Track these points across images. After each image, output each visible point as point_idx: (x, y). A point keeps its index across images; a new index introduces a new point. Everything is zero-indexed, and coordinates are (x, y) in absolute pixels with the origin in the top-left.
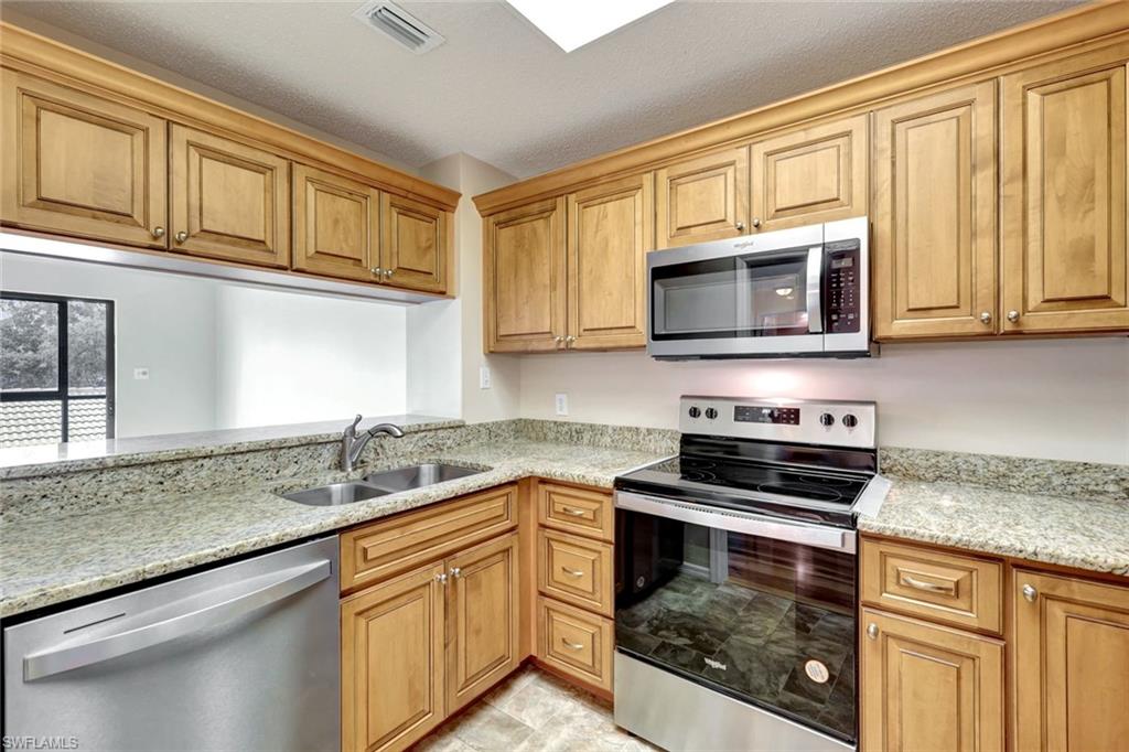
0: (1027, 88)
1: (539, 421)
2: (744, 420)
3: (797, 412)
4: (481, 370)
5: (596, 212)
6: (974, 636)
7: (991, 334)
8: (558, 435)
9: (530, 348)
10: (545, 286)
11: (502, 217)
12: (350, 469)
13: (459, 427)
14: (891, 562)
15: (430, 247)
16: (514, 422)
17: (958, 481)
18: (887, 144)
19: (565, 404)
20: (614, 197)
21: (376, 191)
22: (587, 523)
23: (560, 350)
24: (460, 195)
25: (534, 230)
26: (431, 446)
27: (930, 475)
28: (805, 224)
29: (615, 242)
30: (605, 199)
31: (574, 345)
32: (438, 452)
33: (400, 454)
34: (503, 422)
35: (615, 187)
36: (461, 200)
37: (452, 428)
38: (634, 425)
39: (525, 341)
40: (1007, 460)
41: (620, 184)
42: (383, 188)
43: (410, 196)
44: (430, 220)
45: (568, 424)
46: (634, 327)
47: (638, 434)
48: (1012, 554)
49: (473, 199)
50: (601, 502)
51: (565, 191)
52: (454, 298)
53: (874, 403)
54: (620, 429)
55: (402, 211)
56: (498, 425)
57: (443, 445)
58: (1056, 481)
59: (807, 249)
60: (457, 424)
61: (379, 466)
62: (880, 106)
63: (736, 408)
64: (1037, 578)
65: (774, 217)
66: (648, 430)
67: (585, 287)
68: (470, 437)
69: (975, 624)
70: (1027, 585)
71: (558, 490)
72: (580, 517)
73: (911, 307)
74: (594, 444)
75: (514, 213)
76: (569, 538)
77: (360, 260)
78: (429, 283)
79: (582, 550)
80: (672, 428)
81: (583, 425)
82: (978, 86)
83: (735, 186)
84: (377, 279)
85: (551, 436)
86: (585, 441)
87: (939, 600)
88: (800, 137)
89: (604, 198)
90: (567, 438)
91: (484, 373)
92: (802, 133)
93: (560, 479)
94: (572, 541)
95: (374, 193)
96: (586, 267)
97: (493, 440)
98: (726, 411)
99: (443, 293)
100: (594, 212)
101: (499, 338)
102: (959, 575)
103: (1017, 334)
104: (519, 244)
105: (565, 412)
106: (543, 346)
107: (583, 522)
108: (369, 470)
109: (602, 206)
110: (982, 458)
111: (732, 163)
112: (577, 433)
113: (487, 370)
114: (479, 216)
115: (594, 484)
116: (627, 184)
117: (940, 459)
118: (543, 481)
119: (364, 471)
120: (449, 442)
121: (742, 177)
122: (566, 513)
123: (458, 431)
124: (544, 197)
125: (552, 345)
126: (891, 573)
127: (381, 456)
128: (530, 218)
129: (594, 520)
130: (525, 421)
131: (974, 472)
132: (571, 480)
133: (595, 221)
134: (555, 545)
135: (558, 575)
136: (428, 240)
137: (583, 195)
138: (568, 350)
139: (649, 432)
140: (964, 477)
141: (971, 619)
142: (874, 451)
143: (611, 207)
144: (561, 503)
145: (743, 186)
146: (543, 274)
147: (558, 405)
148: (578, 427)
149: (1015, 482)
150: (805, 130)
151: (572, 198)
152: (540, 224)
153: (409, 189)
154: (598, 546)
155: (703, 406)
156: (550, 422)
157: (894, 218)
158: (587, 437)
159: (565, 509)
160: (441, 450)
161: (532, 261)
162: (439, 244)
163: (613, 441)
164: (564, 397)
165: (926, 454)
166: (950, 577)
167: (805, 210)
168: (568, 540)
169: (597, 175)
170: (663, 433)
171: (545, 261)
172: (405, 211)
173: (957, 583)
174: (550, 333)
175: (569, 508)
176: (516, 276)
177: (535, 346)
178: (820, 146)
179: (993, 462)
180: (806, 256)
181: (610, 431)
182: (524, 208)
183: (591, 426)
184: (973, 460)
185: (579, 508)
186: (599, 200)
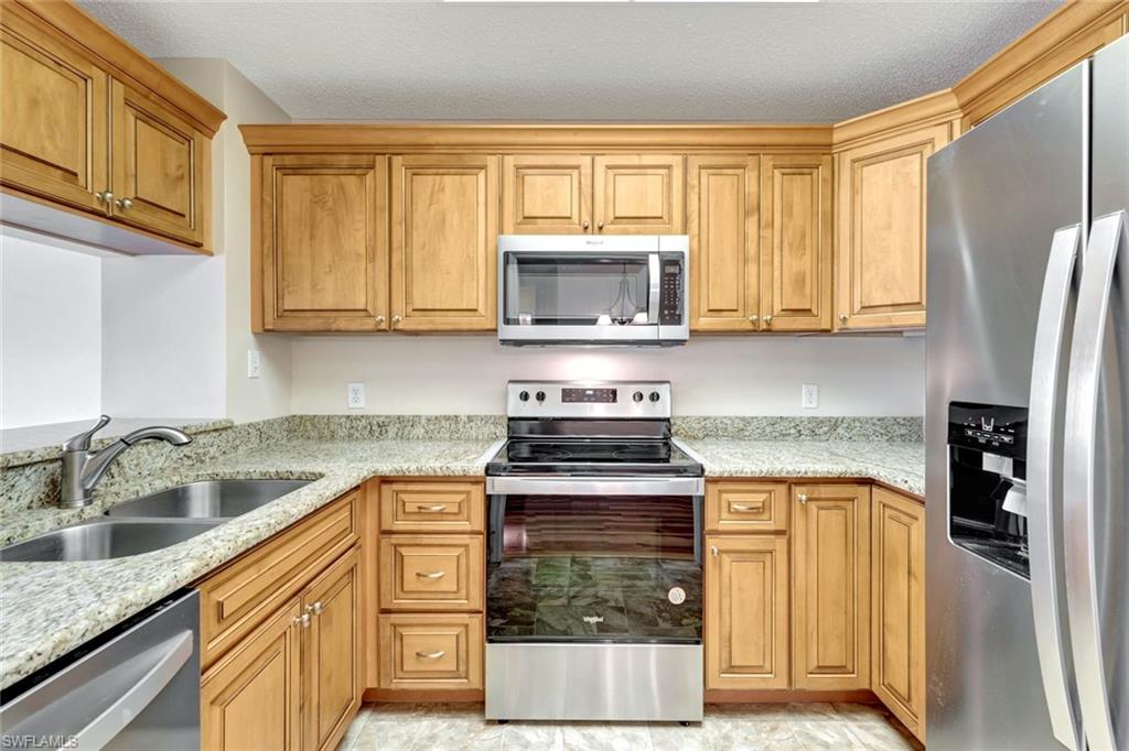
0: (775, 167)
1: (323, 417)
2: (571, 401)
3: (614, 392)
4: (249, 352)
5: (430, 184)
6: (773, 537)
7: (755, 331)
8: (352, 431)
9: (334, 327)
10: (359, 255)
11: (289, 160)
12: (80, 504)
13: (225, 429)
14: (725, 496)
15: (182, 177)
16: (287, 419)
17: (717, 436)
18: (696, 182)
19: (361, 396)
20: (453, 171)
21: (103, 74)
22: (452, 517)
23: (379, 331)
24: (224, 117)
25: (341, 186)
26: (189, 457)
27: (701, 435)
28: (638, 233)
29: (453, 219)
30: (441, 171)
31: (400, 326)
32: (198, 465)
33: (145, 473)
34: (275, 420)
35: (453, 160)
36: (224, 122)
37: (216, 430)
38: (452, 413)
39: (330, 318)
40: (743, 419)
41: (459, 160)
42: (115, 72)
43: (152, 96)
44: (181, 139)
45: (368, 417)
46: (476, 310)
47: (457, 422)
48: (795, 476)
49: (239, 126)
50: (468, 493)
51: (390, 151)
52: (211, 254)
53: (669, 382)
54: (436, 418)
55: (140, 115)
56: (270, 423)
57: (205, 454)
58: (768, 429)
59: (646, 254)
60: (224, 424)
61: (123, 493)
62: (692, 152)
63: (564, 390)
64: (804, 489)
65: (612, 223)
66: (469, 417)
67: (416, 263)
68: (238, 442)
69: (773, 528)
70: (801, 494)
71: (411, 487)
72: (441, 512)
73: (711, 308)
74: (401, 437)
75: (308, 160)
76: (426, 539)
77: (75, 175)
78: (181, 227)
79: (442, 549)
80: (495, 413)
81: (387, 417)
82: (749, 158)
83: (580, 188)
84: (104, 209)
85: (342, 432)
86: (391, 434)
87: (752, 517)
88: (634, 160)
89: (441, 169)
90: (366, 433)
91: (253, 358)
92: (636, 157)
93: (417, 474)
94: (429, 542)
95: (98, 75)
96: (417, 239)
97: (264, 445)
98: (554, 394)
99: (198, 245)
100: (425, 183)
101: (282, 314)
102: (764, 497)
103: (769, 332)
104: (318, 200)
105: (362, 403)
106: (355, 326)
107: (445, 517)
108: (109, 500)
109: (438, 177)
110: (730, 419)
111: (577, 167)
112: (379, 426)
113: (257, 353)
114: (246, 151)
115: (462, 474)
116: (469, 161)
117: (707, 422)
118: (385, 480)
119: (103, 503)
120: (212, 451)
121: (586, 182)
122: (422, 512)
123: (224, 434)
124: (355, 150)
125: (369, 324)
126: (724, 505)
127: (117, 479)
128: (336, 171)
129: (460, 512)
130: (301, 417)
131: (726, 429)
132: (432, 474)
133: (429, 190)
134: (404, 551)
135: (411, 581)
136: (180, 167)
137: (411, 160)
138: (393, 331)
139: (470, 419)
140: (721, 433)
141: (771, 526)
142: (668, 420)
143: (450, 181)
144: (412, 502)
145: (586, 189)
146: (356, 240)
147: (351, 396)
148: (382, 419)
149: (747, 433)
150: (638, 154)
151: (397, 160)
152: (351, 182)
153: (153, 87)
154: (465, 539)
155: (532, 390)
156: (340, 417)
157: (699, 240)
158: (392, 430)
159: (420, 508)
160: (202, 462)
161: (338, 223)
162: (192, 175)
163: (427, 432)
164: (360, 386)
165: (698, 420)
166: (758, 499)
167: (638, 221)
168: (424, 541)
169: (432, 142)
170: (485, 419)
171: (359, 225)
172: (146, 117)
173: (763, 503)
174: (365, 310)
175: (424, 505)
176: (312, 237)
177: (342, 324)
178: (649, 171)
179: (737, 421)
180: (648, 260)
181: (424, 421)
182: (325, 157)
183: (399, 418)
184: (725, 421)
185: (438, 503)
186: (435, 171)
